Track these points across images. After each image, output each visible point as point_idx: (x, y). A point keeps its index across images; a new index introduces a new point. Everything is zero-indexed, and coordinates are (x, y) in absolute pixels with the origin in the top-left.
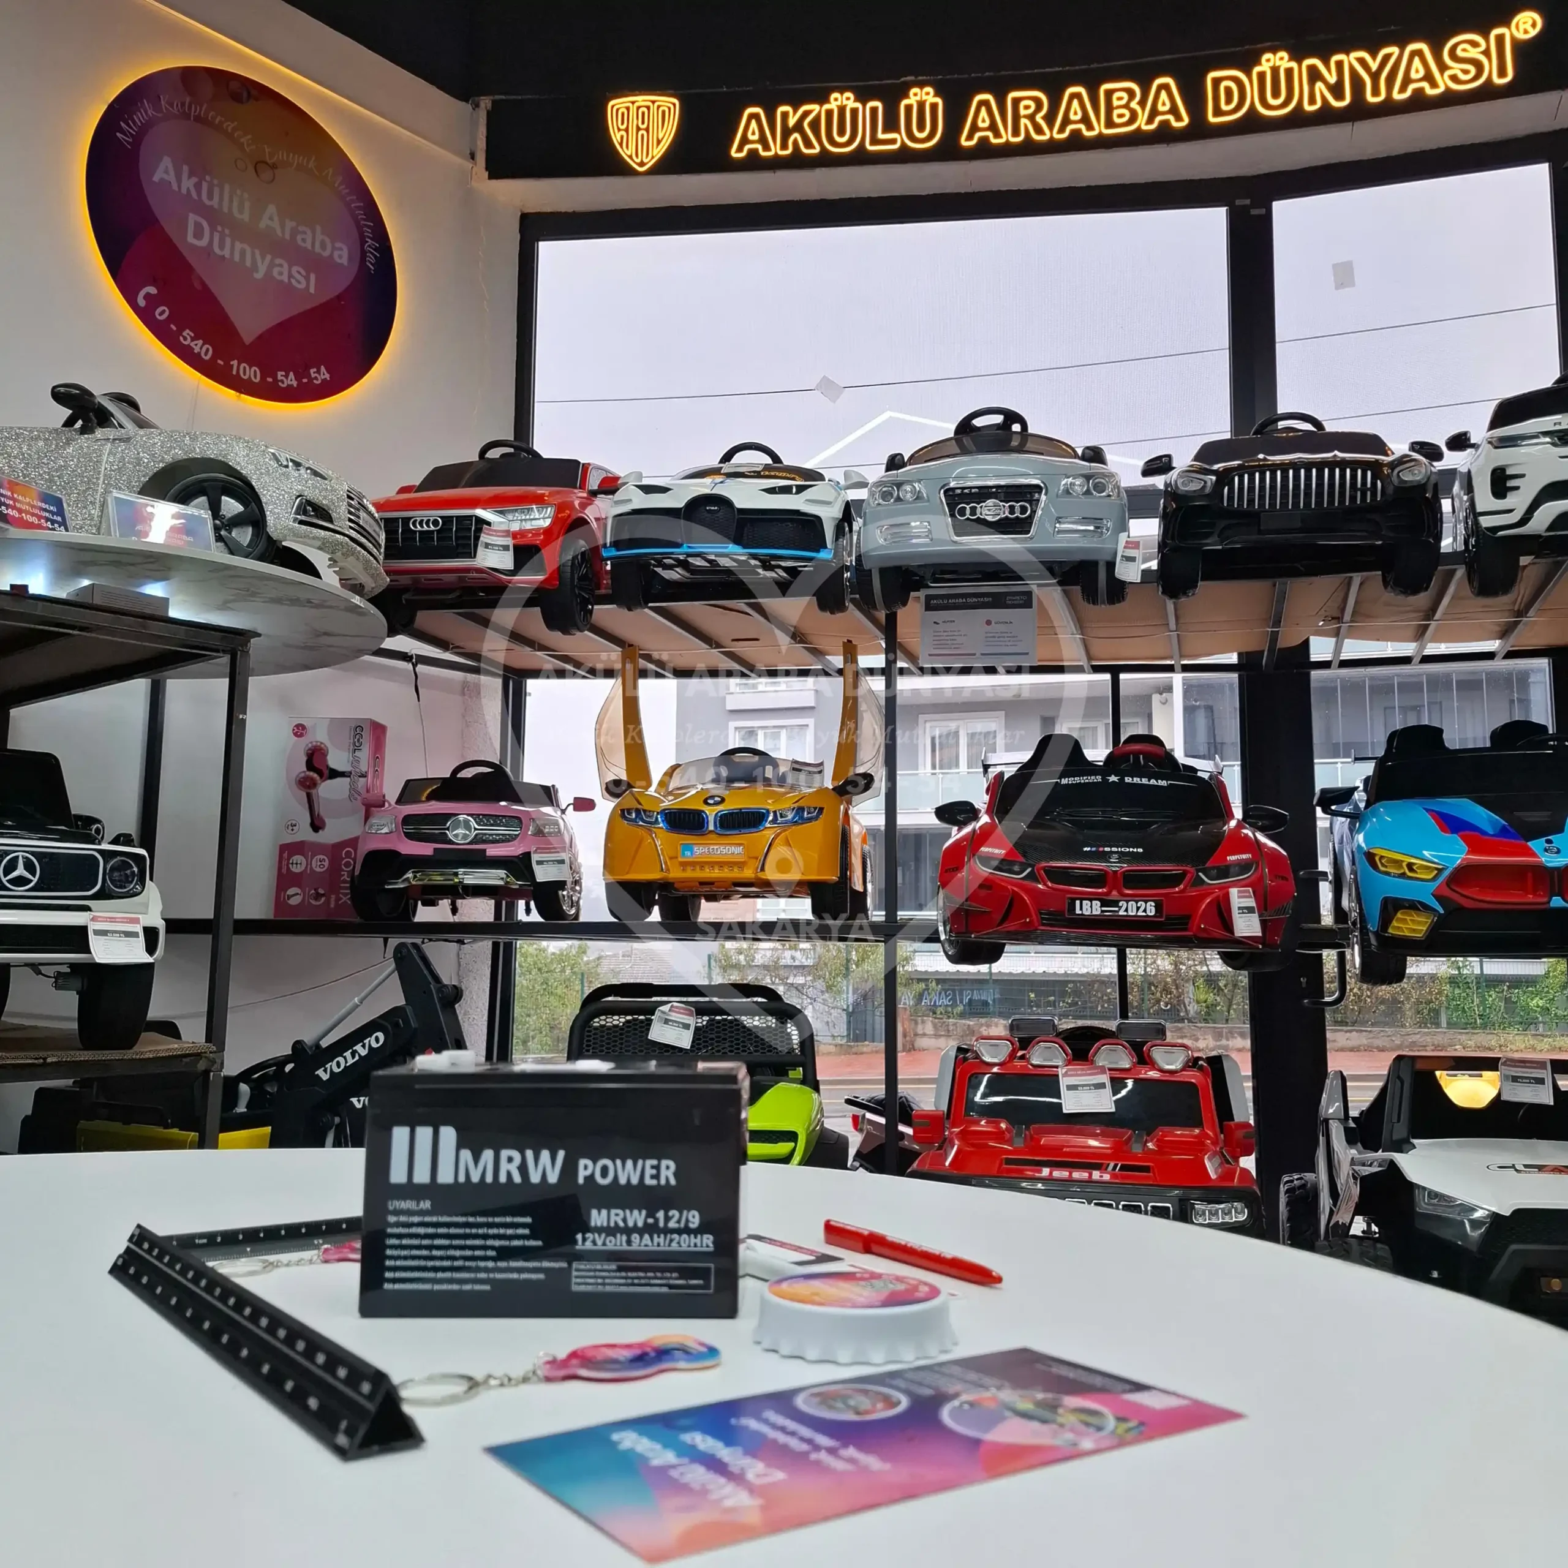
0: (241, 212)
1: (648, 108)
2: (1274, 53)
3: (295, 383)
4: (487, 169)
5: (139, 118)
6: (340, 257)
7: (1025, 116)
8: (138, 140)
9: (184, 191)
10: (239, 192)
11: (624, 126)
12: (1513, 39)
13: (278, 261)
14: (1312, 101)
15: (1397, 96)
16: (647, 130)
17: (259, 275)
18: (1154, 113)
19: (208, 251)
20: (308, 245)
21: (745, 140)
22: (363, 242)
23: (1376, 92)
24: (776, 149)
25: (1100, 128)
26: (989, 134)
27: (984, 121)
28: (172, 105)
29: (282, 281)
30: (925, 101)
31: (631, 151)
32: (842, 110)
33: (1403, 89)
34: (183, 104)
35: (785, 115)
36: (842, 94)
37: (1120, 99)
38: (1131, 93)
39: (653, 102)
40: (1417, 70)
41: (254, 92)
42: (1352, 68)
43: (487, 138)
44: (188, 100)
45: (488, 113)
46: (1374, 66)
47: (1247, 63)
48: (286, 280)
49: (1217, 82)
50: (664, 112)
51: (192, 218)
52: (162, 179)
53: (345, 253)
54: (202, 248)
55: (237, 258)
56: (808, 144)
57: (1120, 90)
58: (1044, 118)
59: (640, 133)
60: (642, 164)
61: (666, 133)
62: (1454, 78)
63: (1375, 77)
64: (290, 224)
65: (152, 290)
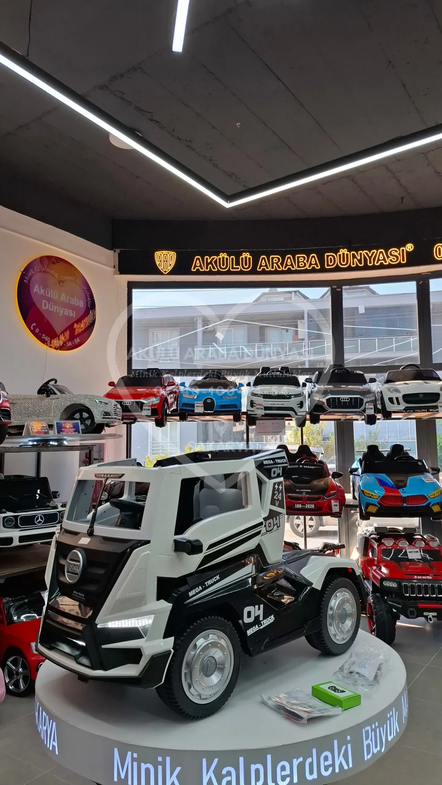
0: (56, 296)
1: (167, 255)
2: (343, 249)
3: (71, 344)
4: (119, 271)
5: (30, 274)
6: (81, 305)
7: (275, 263)
8: (29, 281)
9: (41, 294)
10: (55, 291)
11: (160, 260)
12: (406, 250)
13: (65, 310)
14: (353, 264)
15: (376, 264)
16: (167, 261)
17: (61, 315)
18: (311, 264)
19: (48, 310)
20: (73, 303)
21: (195, 266)
22: (87, 299)
23: (370, 263)
24: (204, 269)
25: (296, 268)
26: (265, 268)
27: (263, 264)
28: (37, 269)
29: (67, 315)
30: (247, 257)
31: (162, 267)
32: (223, 258)
33: (377, 263)
34: (40, 268)
35: (207, 259)
36: (223, 253)
37: (301, 259)
38: (304, 258)
39: (168, 253)
40: (381, 257)
41: (58, 261)
42: (364, 254)
43: (119, 261)
44: (41, 266)
45: (119, 254)
46: (370, 255)
47: (336, 252)
48: (67, 314)
49: (328, 256)
50: (171, 256)
51: (44, 301)
52: (36, 292)
53: (82, 303)
54: (46, 310)
55: (55, 310)
56: (214, 268)
57: (301, 257)
58: (280, 264)
59: (165, 262)
60: (165, 272)
61: (173, 262)
62: (391, 260)
63: (370, 258)
64: (68, 298)
65: (35, 324)
